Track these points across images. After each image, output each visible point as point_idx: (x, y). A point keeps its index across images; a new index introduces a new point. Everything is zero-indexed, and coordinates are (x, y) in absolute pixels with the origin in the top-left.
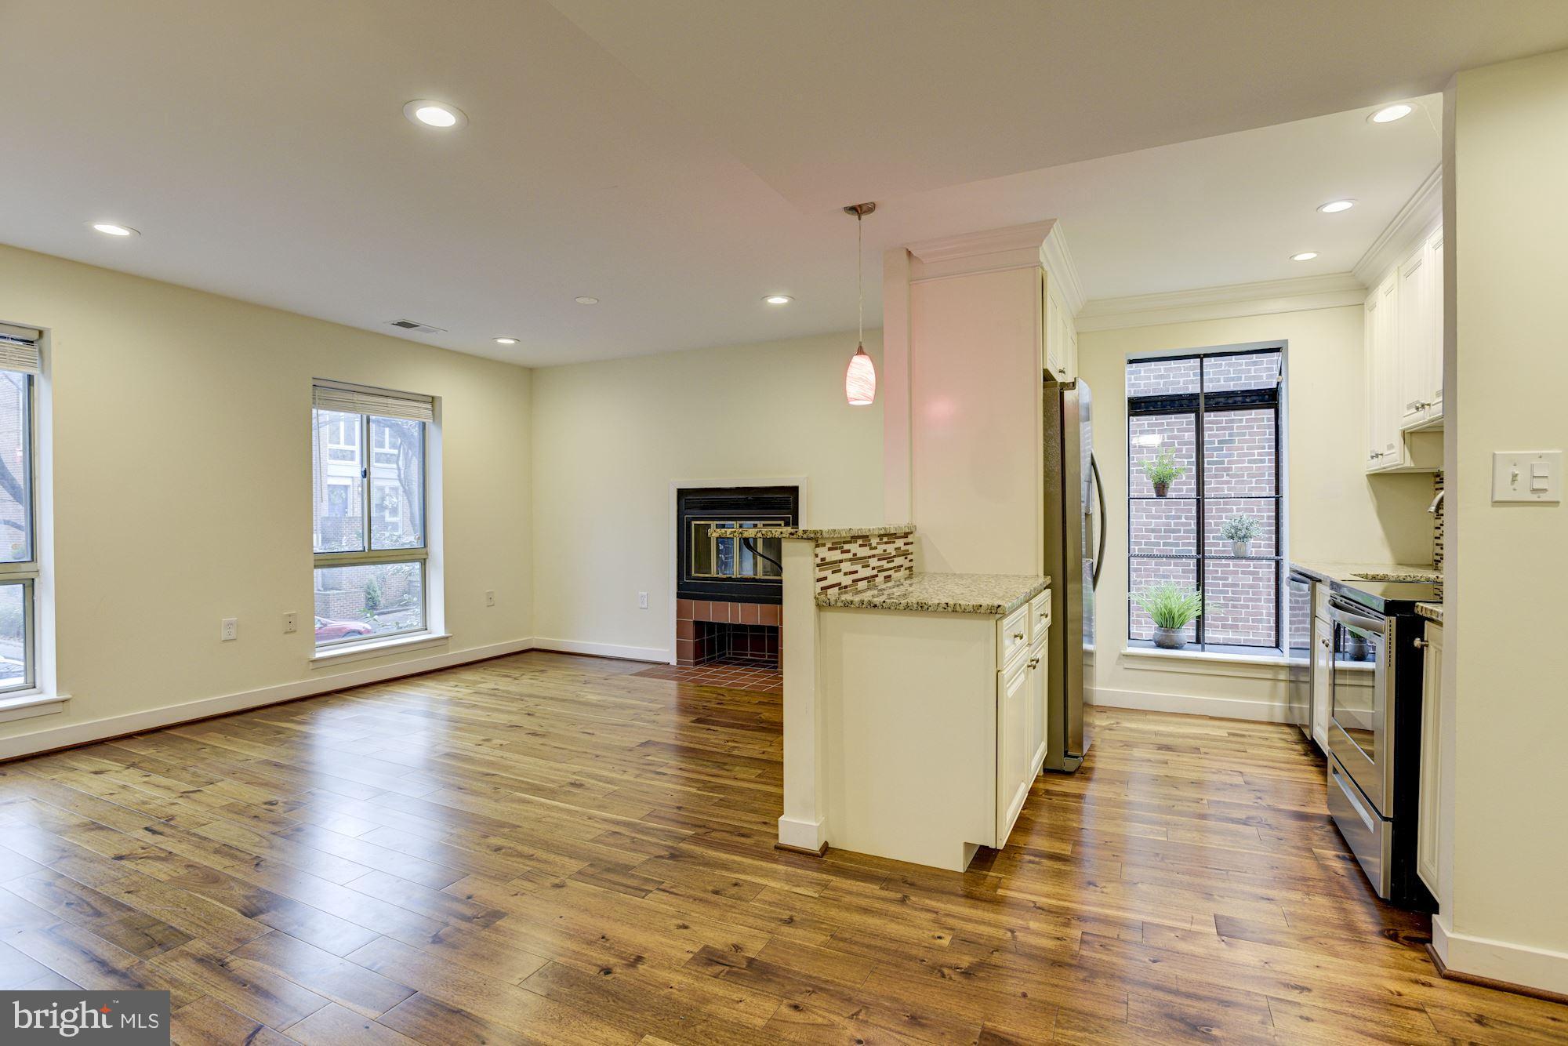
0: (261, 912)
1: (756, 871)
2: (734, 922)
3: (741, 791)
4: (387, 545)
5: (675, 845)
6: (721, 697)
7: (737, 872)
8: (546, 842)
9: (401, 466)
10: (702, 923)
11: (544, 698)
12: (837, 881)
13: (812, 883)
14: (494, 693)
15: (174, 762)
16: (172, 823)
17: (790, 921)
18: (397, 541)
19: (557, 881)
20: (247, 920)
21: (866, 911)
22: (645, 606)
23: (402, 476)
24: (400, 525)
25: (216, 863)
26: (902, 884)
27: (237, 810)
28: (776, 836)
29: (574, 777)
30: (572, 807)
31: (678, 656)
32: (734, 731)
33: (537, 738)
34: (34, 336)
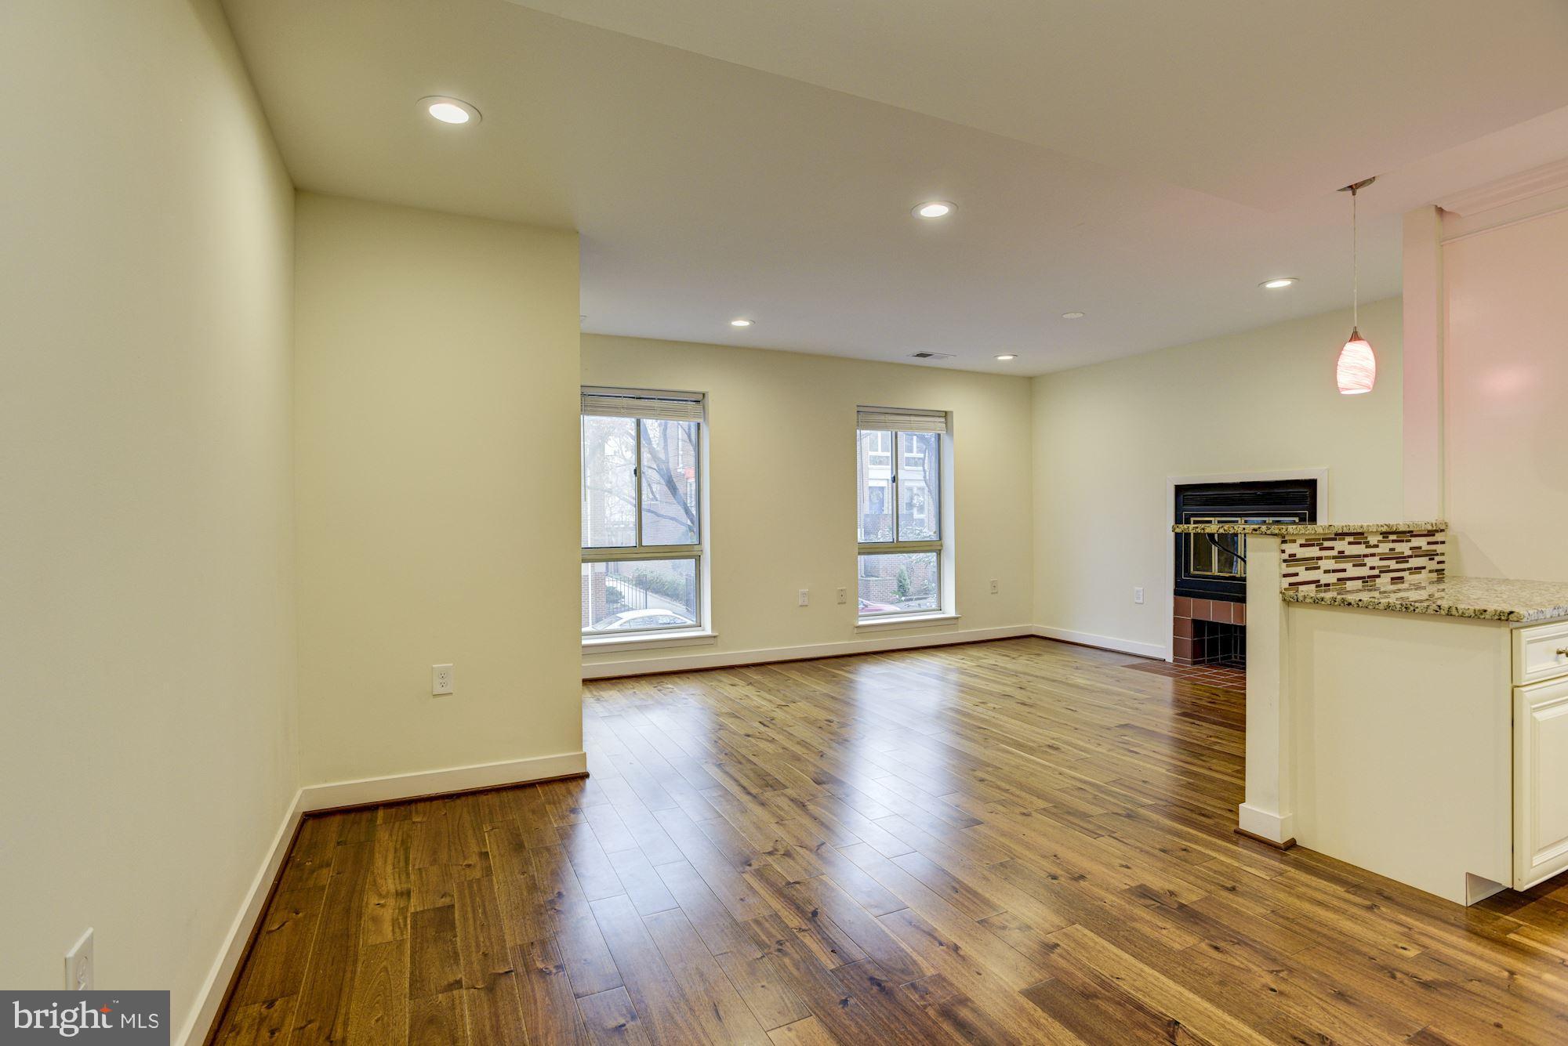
0: (824, 783)
1: (1207, 845)
2: (1174, 876)
3: (1212, 780)
4: (912, 537)
5: (1134, 809)
6: (1215, 697)
7: (1189, 841)
8: (1021, 784)
9: (926, 468)
10: (1144, 869)
11: (1037, 677)
12: (1293, 872)
13: (1266, 868)
14: (993, 668)
15: (771, 685)
16: (774, 722)
17: (1233, 889)
18: (919, 534)
19: (1025, 811)
20: (817, 786)
21: (1320, 903)
22: (1141, 601)
23: (928, 478)
24: (923, 521)
25: (798, 750)
26: (1375, 895)
27: (809, 721)
28: (1237, 823)
29: (1053, 742)
30: (1047, 763)
31: (1175, 654)
32: (1221, 728)
33: (1025, 707)
34: (700, 397)
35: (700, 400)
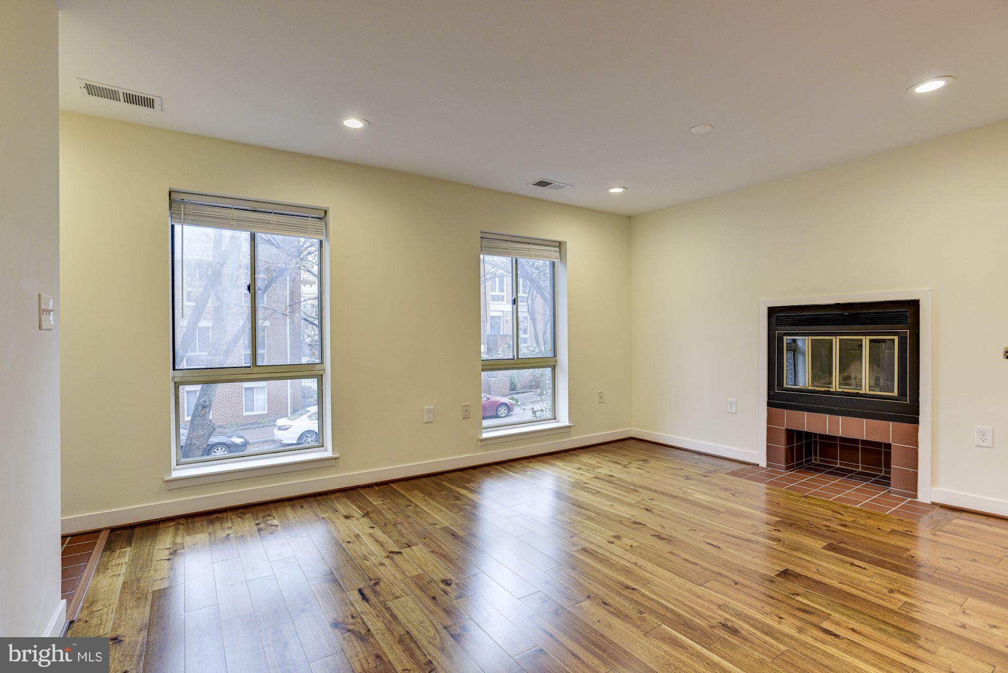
4: (531, 355)
6: (840, 516)
11: (655, 492)
14: (610, 480)
16: (377, 589)
22: (734, 411)
24: (529, 341)
27: (422, 585)
31: (768, 460)
34: (322, 214)
35: (323, 216)
